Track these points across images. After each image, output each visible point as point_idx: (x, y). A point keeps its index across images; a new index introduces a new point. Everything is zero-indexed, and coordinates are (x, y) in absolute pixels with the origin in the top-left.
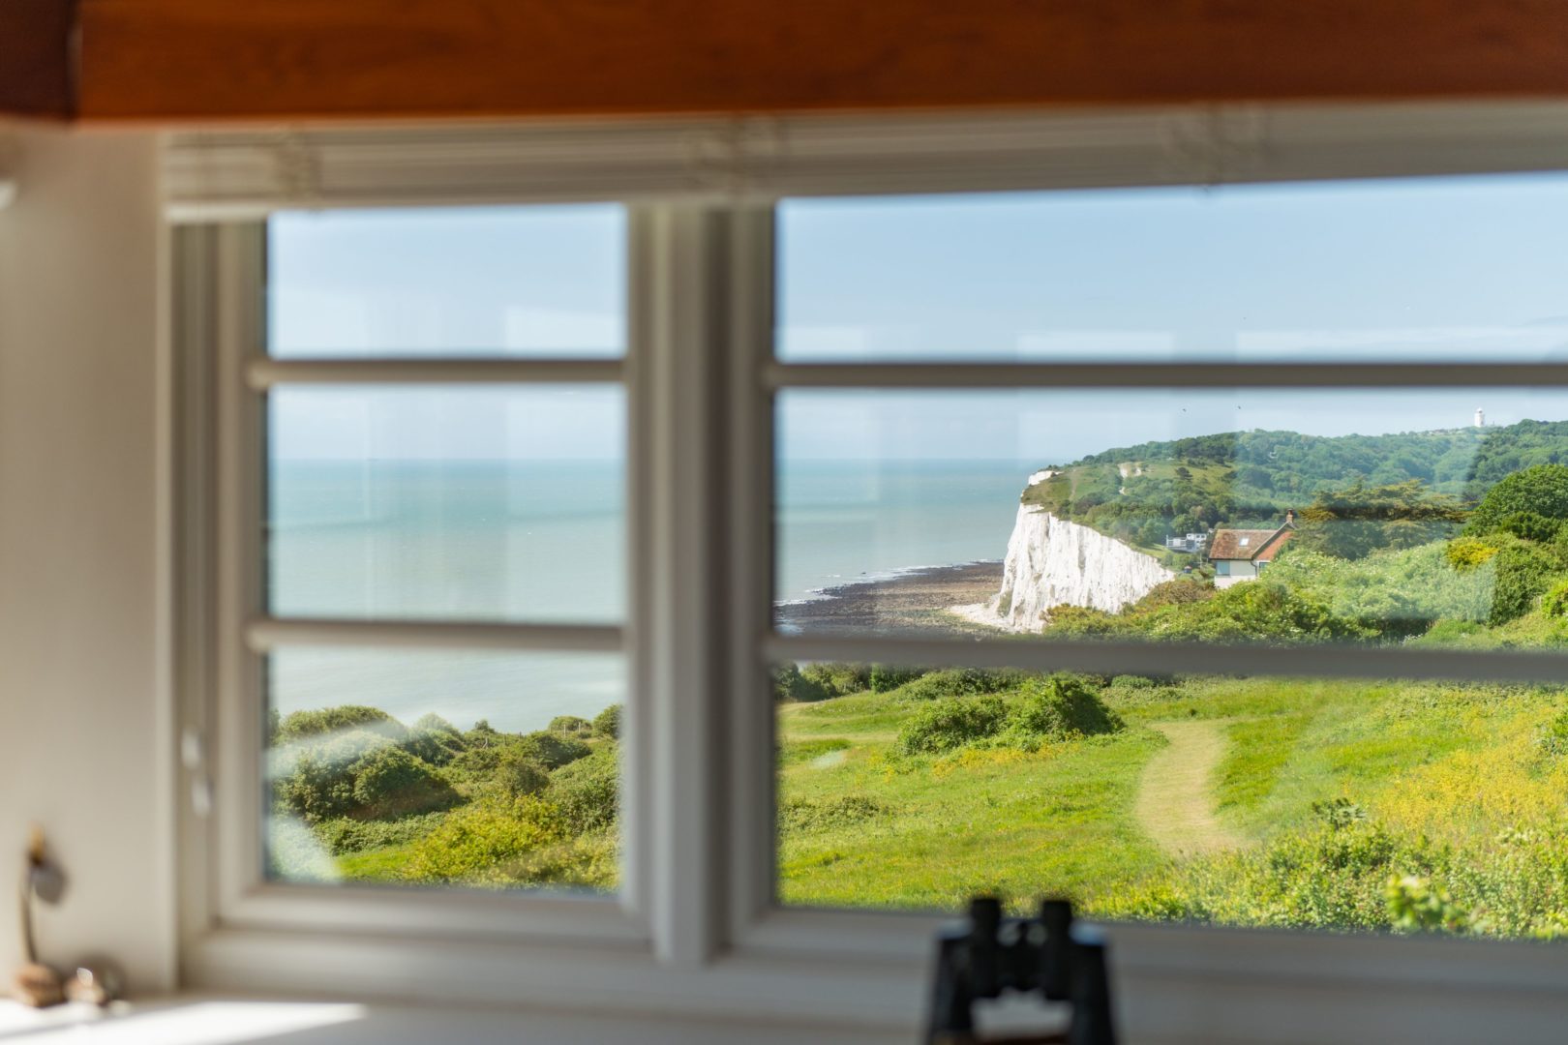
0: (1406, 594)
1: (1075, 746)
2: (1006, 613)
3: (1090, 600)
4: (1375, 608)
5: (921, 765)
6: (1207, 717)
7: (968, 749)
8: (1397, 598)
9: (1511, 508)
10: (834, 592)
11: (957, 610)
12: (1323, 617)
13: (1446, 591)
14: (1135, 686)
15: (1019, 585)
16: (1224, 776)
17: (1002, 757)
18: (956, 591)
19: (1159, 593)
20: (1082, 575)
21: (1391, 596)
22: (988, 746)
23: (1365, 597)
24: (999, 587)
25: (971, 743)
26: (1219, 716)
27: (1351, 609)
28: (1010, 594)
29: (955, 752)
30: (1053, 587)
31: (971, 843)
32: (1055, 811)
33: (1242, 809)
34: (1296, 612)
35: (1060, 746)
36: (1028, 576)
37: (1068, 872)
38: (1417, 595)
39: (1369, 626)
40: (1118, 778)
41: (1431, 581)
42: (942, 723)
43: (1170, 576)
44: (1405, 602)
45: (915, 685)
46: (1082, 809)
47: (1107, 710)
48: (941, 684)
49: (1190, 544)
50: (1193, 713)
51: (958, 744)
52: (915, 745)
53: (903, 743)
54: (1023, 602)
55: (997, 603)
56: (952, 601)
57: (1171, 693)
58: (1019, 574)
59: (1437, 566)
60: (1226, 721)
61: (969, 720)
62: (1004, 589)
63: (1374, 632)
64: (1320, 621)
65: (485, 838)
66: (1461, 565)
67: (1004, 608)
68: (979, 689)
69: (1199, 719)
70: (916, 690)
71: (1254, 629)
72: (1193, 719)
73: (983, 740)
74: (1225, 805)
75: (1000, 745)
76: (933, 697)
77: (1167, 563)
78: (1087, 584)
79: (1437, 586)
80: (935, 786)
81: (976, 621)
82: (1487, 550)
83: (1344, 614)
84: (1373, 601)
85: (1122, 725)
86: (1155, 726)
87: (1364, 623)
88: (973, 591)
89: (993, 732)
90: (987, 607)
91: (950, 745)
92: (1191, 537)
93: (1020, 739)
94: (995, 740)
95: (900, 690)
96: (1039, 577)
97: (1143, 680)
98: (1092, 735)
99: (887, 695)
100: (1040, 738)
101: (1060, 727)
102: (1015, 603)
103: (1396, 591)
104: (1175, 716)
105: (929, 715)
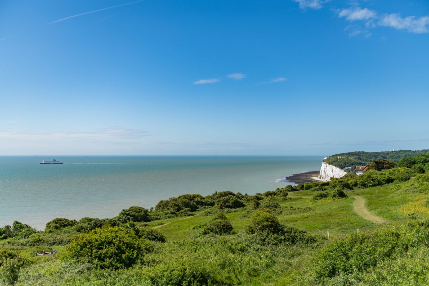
0: (390, 176)
1: (341, 199)
2: (321, 178)
3: (333, 176)
4: (385, 179)
5: (316, 202)
6: (360, 195)
7: (323, 200)
8: (388, 177)
9: (404, 163)
10: (293, 175)
11: (313, 178)
12: (377, 180)
13: (396, 176)
14: (347, 190)
15: (323, 174)
16: (368, 205)
17: (329, 201)
18: (313, 175)
19: (346, 176)
20: (332, 173)
21: (387, 177)
22: (326, 199)
23: (383, 177)
24: (319, 175)
25: (324, 199)
26: (362, 195)
27: (381, 179)
28: (321, 175)
29: (321, 200)
30: (328, 175)
31: (329, 215)
32: (341, 210)
33: (374, 211)
34: (372, 179)
35: (338, 200)
36: (324, 173)
37: (349, 221)
38: (392, 176)
39: (384, 181)
40: (349, 205)
41: (394, 174)
42: (319, 195)
43: (346, 173)
44: (390, 178)
45: (311, 189)
46: (346, 210)
47: (345, 194)
48: (315, 189)
49: (349, 168)
50: (358, 194)
51: (321, 199)
52: (314, 199)
53: (313, 198)
54: (323, 177)
55: (319, 177)
56: (312, 176)
57: (353, 191)
58: (322, 173)
59: (394, 172)
60: (364, 196)
61: (323, 195)
62: (320, 175)
63: (385, 182)
64: (376, 180)
65: (262, 215)
66: (398, 172)
67: (320, 178)
68: (321, 190)
69: (359, 196)
70: (311, 190)
71: (366, 182)
72: (358, 195)
73: (325, 198)
74: (370, 210)
75: (328, 199)
76: (314, 191)
77: (345, 171)
78: (333, 174)
79: (395, 175)
80: (319, 205)
81: (316, 179)
82: (402, 169)
83: (380, 179)
84: (384, 177)
85: (347, 197)
86: (353, 196)
87: (383, 180)
88: (315, 175)
89: (327, 197)
90: (318, 177)
91: (320, 199)
92: (349, 167)
93: (332, 198)
94: (327, 198)
95: (309, 190)
96: (325, 173)
97: (348, 189)
98: (343, 198)
99: (306, 191)
100: (335, 198)
101: (338, 196)
102: (322, 177)
103: (388, 176)
104: (355, 195)
105: (317, 194)
